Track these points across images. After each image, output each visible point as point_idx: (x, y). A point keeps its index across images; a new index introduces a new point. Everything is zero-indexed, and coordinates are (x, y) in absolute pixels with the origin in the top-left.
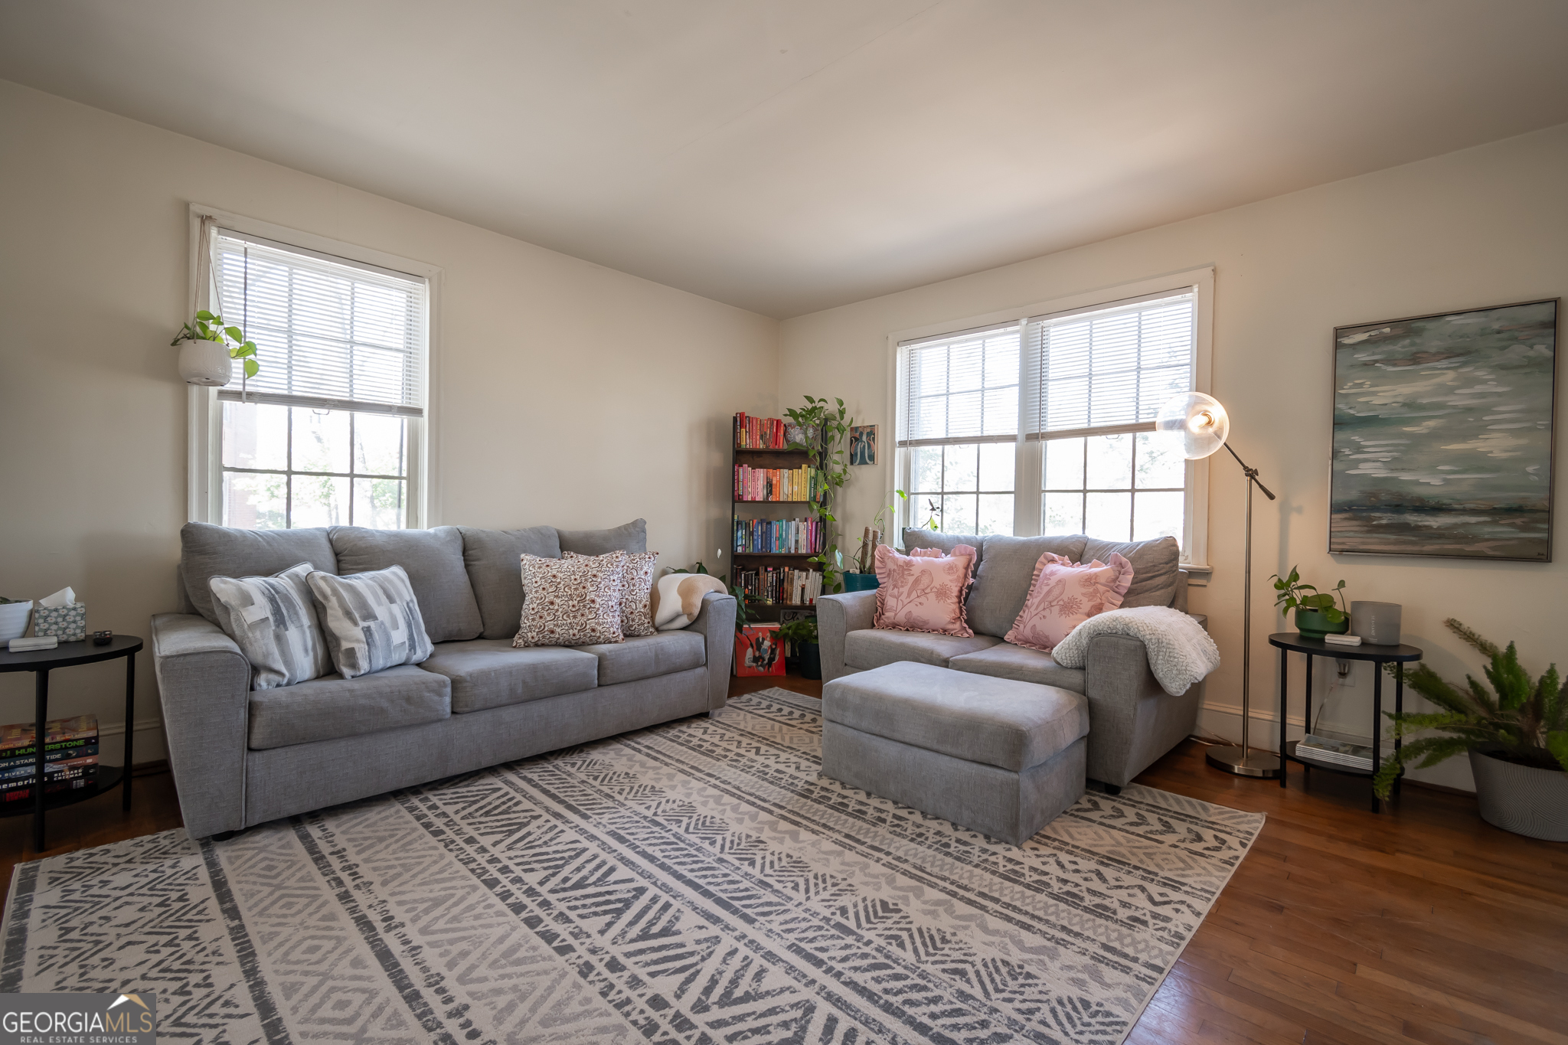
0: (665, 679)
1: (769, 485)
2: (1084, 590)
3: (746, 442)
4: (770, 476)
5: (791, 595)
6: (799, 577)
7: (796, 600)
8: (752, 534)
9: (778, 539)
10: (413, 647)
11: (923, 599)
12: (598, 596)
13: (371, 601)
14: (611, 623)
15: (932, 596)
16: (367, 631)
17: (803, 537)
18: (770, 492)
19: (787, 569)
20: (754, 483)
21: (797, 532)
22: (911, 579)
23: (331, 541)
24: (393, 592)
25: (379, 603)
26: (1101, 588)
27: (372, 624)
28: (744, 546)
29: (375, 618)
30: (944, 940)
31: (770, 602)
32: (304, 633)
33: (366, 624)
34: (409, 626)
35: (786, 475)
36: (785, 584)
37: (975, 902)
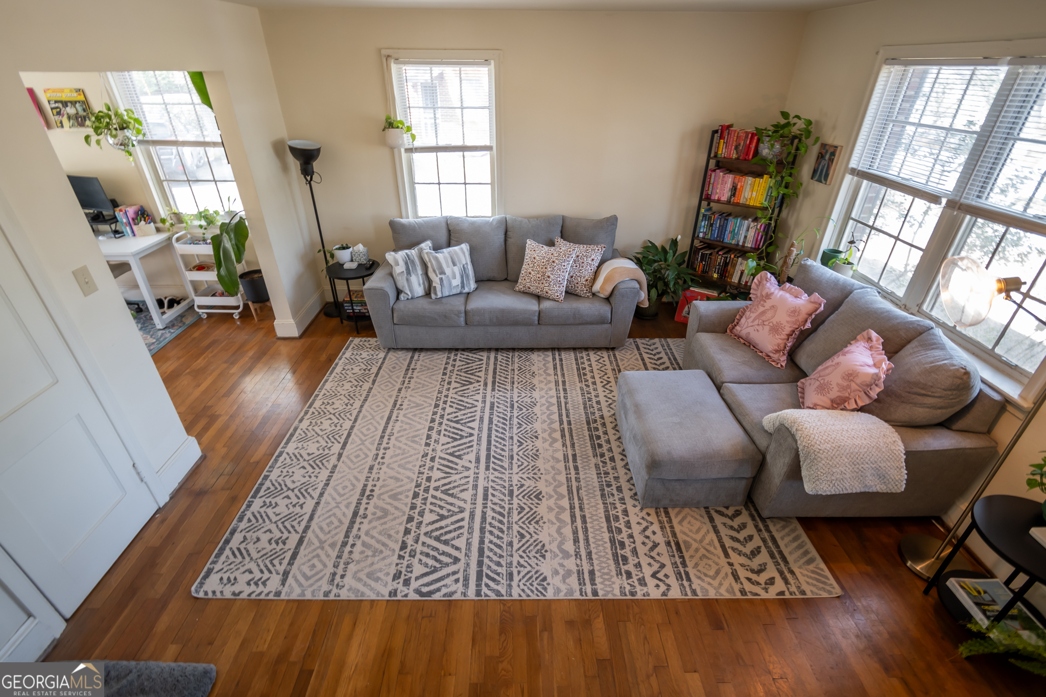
0: (580, 327)
1: (734, 190)
2: (840, 382)
3: (722, 151)
4: (736, 181)
5: (732, 275)
6: (741, 264)
7: (735, 279)
8: (712, 225)
9: (731, 232)
10: (463, 287)
11: (760, 328)
12: (552, 274)
13: (444, 265)
14: (558, 290)
15: (767, 328)
16: (441, 279)
17: (751, 233)
18: (733, 195)
19: (732, 256)
20: (723, 186)
21: (748, 230)
22: (761, 309)
23: (447, 224)
24: (456, 260)
25: (448, 266)
26: (854, 386)
27: (443, 276)
28: (705, 233)
29: (445, 274)
30: (537, 522)
31: (715, 276)
32: (418, 278)
33: (441, 276)
34: (462, 277)
35: (749, 182)
36: (729, 266)
37: (575, 517)
